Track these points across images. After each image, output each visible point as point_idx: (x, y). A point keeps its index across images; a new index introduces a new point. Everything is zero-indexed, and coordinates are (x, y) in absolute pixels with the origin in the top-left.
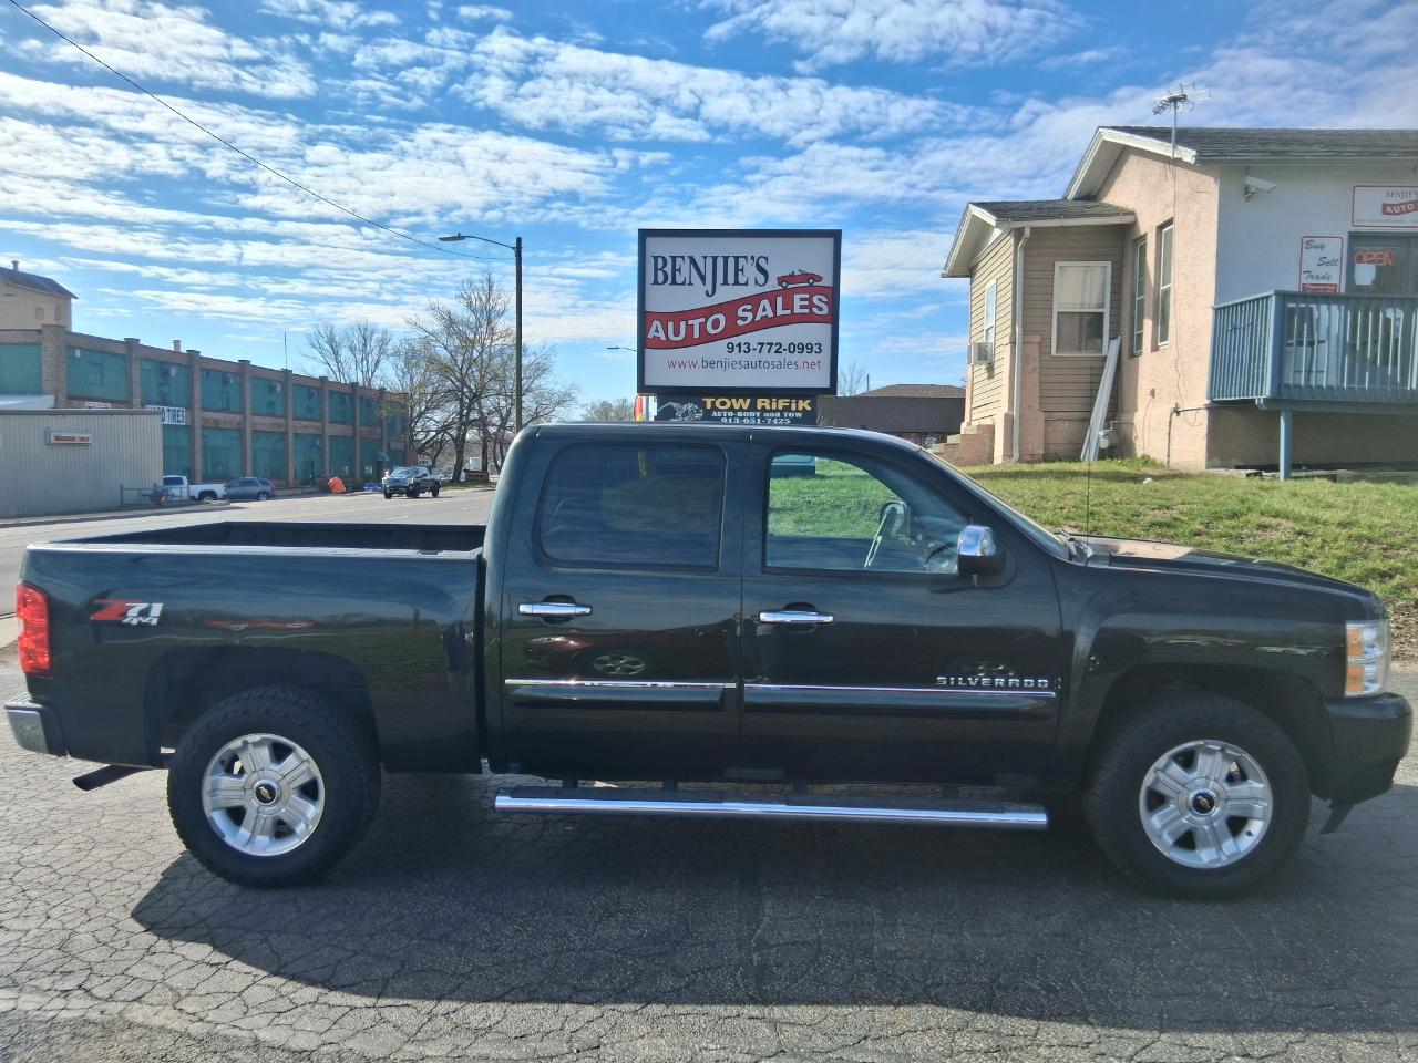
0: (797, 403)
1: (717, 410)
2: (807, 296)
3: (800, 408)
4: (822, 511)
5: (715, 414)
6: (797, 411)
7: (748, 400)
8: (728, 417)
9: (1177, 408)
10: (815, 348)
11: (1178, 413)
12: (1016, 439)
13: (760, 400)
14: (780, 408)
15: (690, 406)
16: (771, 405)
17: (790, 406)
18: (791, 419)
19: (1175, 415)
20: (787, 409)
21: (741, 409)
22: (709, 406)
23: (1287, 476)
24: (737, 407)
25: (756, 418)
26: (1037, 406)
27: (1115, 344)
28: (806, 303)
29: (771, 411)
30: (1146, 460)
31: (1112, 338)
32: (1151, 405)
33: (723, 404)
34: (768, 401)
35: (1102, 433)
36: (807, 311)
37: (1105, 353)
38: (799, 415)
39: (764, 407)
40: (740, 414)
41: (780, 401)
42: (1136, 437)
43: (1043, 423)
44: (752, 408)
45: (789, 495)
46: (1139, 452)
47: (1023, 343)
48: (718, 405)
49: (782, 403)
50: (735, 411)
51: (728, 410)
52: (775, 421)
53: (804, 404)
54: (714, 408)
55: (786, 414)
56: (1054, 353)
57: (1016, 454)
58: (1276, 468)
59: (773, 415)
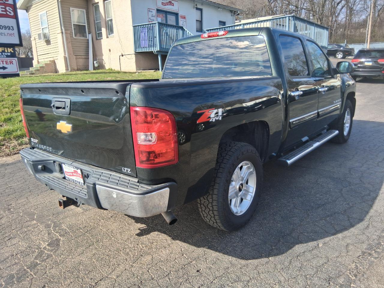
0: (7, 49)
2: (4, 7)
6: (8, 52)
9: (122, 54)
10: (11, 28)
11: (122, 56)
12: (69, 64)
14: (1, 51)
17: (5, 50)
18: (6, 56)
20: (4, 52)
26: (72, 54)
27: (90, 36)
28: (4, 10)
31: (89, 33)
32: (109, 54)
35: (95, 62)
36: (5, 13)
37: (88, 38)
38: (9, 54)
42: (105, 63)
43: (75, 59)
46: (107, 68)
47: (66, 33)
49: (1, 49)
53: (10, 50)
55: (3, 54)
56: (74, 37)
57: (70, 69)
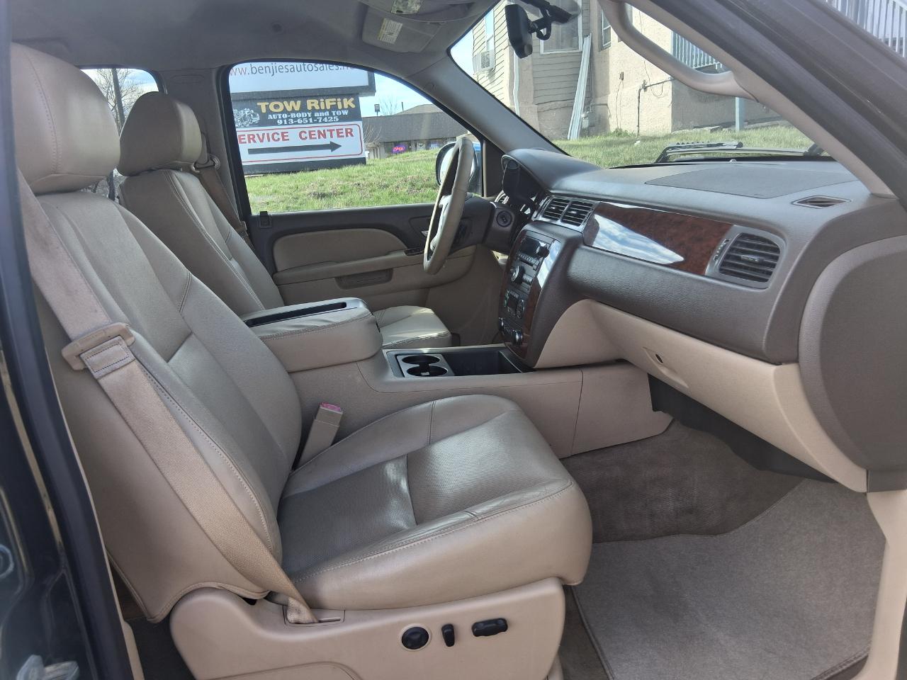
0: (342, 102)
1: (272, 113)
3: (346, 107)
4: (371, 191)
5: (270, 117)
6: (343, 109)
7: (299, 102)
8: (283, 119)
9: (644, 84)
11: (645, 88)
13: (309, 102)
14: (328, 107)
15: (247, 111)
16: (319, 104)
17: (337, 105)
18: (339, 117)
19: (643, 90)
20: (335, 108)
21: (293, 111)
22: (264, 111)
23: (742, 128)
24: (289, 109)
25: (308, 118)
26: (531, 100)
27: (588, 40)
29: (320, 110)
30: (619, 132)
31: (585, 36)
32: (621, 86)
33: (277, 106)
34: (316, 101)
35: (583, 116)
37: (580, 49)
38: (345, 113)
39: (313, 107)
40: (293, 115)
41: (328, 101)
42: (610, 116)
43: (536, 114)
44: (303, 109)
45: (339, 180)
46: (612, 128)
48: (272, 108)
49: (329, 102)
50: (289, 113)
51: (282, 113)
52: (326, 120)
53: (348, 102)
54: (269, 112)
55: (334, 112)
56: (542, 51)
58: (734, 123)
59: (322, 114)
